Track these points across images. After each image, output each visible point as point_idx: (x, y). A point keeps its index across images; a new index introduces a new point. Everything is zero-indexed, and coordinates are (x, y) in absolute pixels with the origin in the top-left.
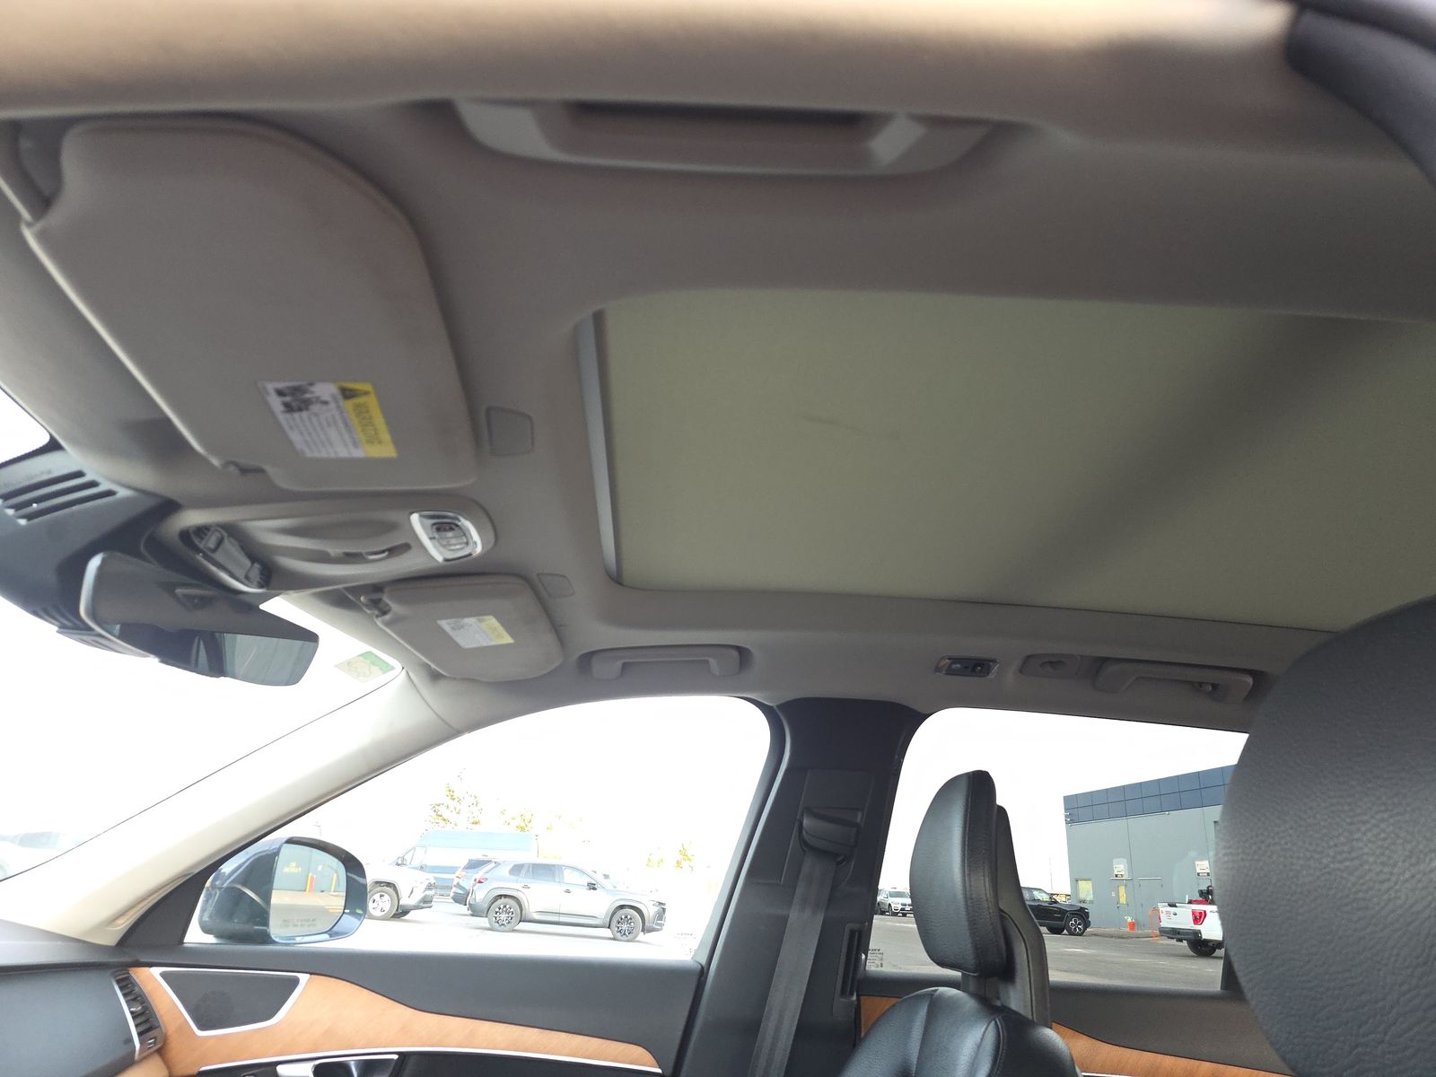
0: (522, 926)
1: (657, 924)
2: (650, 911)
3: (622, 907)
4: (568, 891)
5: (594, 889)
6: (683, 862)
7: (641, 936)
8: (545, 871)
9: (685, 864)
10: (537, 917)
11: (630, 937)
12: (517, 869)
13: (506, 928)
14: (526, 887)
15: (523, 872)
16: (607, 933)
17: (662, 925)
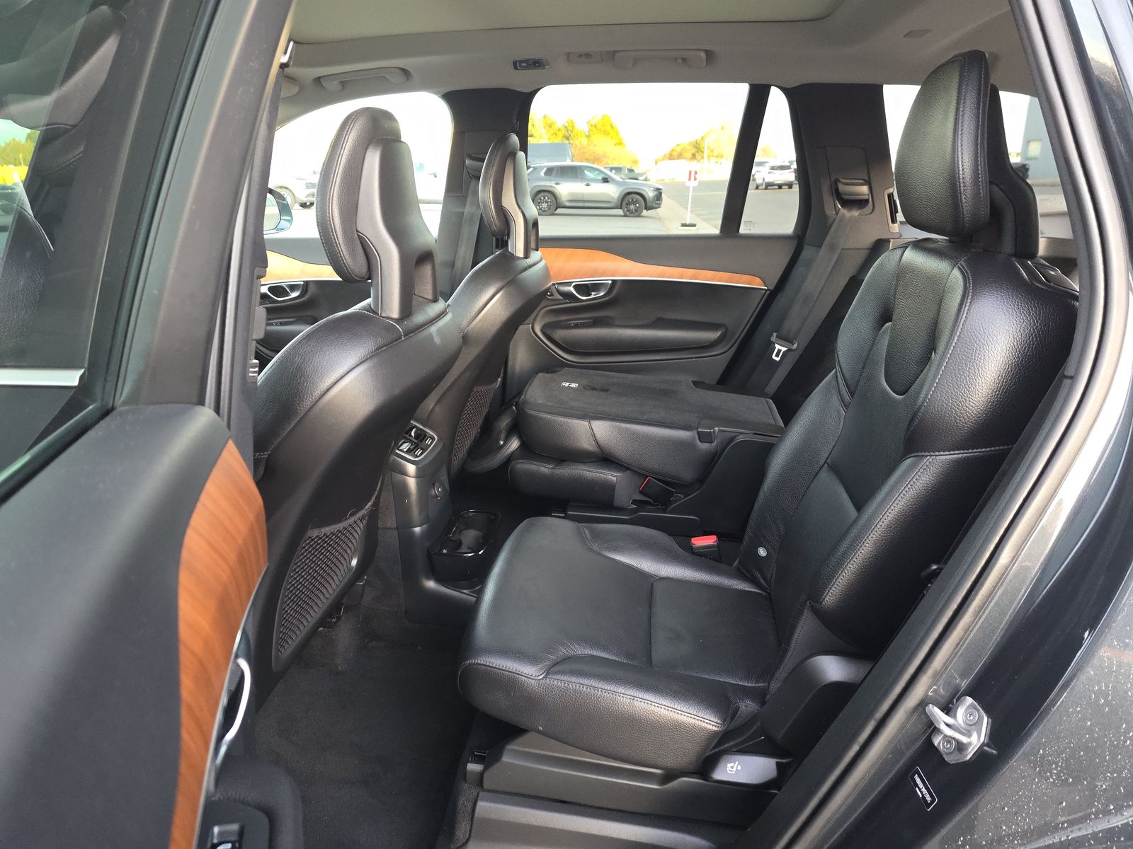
0: (559, 211)
1: (656, 204)
2: (650, 194)
3: (629, 193)
4: (588, 185)
5: (607, 182)
6: (697, 154)
7: (645, 213)
8: (571, 172)
9: (698, 156)
10: (568, 204)
11: (637, 214)
12: (550, 171)
13: (548, 213)
14: (557, 184)
15: (554, 173)
16: (620, 212)
17: (660, 204)
